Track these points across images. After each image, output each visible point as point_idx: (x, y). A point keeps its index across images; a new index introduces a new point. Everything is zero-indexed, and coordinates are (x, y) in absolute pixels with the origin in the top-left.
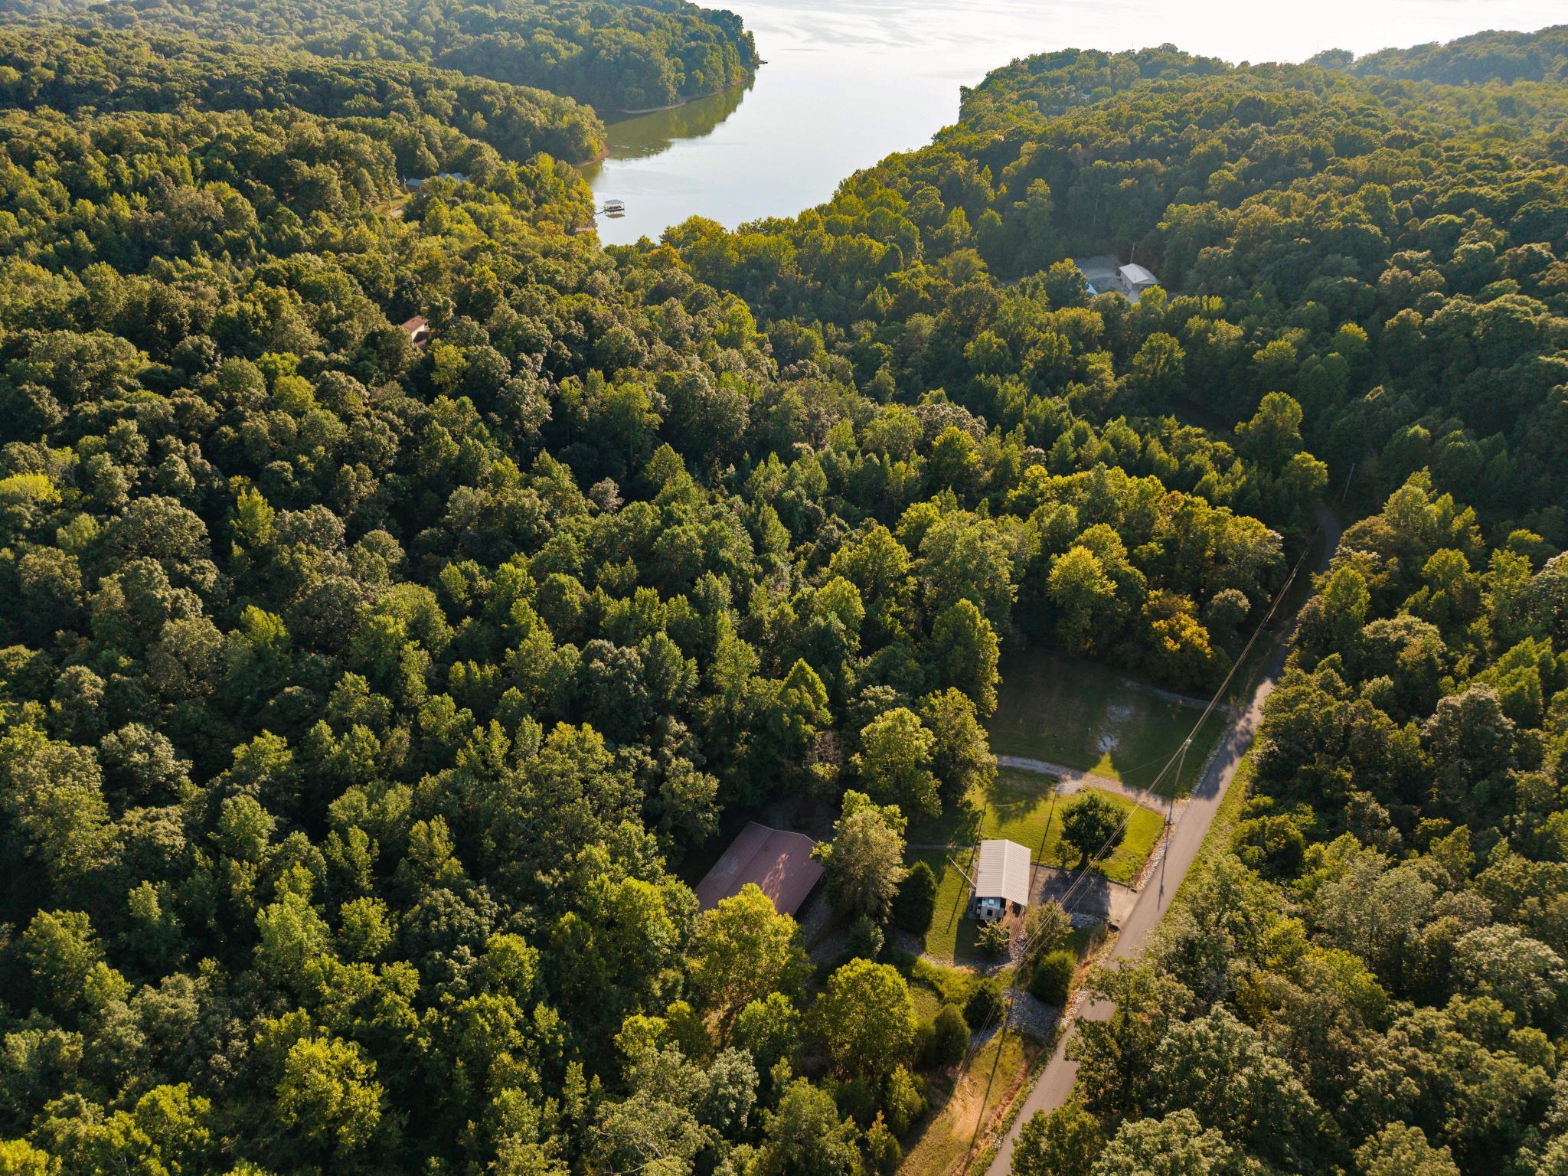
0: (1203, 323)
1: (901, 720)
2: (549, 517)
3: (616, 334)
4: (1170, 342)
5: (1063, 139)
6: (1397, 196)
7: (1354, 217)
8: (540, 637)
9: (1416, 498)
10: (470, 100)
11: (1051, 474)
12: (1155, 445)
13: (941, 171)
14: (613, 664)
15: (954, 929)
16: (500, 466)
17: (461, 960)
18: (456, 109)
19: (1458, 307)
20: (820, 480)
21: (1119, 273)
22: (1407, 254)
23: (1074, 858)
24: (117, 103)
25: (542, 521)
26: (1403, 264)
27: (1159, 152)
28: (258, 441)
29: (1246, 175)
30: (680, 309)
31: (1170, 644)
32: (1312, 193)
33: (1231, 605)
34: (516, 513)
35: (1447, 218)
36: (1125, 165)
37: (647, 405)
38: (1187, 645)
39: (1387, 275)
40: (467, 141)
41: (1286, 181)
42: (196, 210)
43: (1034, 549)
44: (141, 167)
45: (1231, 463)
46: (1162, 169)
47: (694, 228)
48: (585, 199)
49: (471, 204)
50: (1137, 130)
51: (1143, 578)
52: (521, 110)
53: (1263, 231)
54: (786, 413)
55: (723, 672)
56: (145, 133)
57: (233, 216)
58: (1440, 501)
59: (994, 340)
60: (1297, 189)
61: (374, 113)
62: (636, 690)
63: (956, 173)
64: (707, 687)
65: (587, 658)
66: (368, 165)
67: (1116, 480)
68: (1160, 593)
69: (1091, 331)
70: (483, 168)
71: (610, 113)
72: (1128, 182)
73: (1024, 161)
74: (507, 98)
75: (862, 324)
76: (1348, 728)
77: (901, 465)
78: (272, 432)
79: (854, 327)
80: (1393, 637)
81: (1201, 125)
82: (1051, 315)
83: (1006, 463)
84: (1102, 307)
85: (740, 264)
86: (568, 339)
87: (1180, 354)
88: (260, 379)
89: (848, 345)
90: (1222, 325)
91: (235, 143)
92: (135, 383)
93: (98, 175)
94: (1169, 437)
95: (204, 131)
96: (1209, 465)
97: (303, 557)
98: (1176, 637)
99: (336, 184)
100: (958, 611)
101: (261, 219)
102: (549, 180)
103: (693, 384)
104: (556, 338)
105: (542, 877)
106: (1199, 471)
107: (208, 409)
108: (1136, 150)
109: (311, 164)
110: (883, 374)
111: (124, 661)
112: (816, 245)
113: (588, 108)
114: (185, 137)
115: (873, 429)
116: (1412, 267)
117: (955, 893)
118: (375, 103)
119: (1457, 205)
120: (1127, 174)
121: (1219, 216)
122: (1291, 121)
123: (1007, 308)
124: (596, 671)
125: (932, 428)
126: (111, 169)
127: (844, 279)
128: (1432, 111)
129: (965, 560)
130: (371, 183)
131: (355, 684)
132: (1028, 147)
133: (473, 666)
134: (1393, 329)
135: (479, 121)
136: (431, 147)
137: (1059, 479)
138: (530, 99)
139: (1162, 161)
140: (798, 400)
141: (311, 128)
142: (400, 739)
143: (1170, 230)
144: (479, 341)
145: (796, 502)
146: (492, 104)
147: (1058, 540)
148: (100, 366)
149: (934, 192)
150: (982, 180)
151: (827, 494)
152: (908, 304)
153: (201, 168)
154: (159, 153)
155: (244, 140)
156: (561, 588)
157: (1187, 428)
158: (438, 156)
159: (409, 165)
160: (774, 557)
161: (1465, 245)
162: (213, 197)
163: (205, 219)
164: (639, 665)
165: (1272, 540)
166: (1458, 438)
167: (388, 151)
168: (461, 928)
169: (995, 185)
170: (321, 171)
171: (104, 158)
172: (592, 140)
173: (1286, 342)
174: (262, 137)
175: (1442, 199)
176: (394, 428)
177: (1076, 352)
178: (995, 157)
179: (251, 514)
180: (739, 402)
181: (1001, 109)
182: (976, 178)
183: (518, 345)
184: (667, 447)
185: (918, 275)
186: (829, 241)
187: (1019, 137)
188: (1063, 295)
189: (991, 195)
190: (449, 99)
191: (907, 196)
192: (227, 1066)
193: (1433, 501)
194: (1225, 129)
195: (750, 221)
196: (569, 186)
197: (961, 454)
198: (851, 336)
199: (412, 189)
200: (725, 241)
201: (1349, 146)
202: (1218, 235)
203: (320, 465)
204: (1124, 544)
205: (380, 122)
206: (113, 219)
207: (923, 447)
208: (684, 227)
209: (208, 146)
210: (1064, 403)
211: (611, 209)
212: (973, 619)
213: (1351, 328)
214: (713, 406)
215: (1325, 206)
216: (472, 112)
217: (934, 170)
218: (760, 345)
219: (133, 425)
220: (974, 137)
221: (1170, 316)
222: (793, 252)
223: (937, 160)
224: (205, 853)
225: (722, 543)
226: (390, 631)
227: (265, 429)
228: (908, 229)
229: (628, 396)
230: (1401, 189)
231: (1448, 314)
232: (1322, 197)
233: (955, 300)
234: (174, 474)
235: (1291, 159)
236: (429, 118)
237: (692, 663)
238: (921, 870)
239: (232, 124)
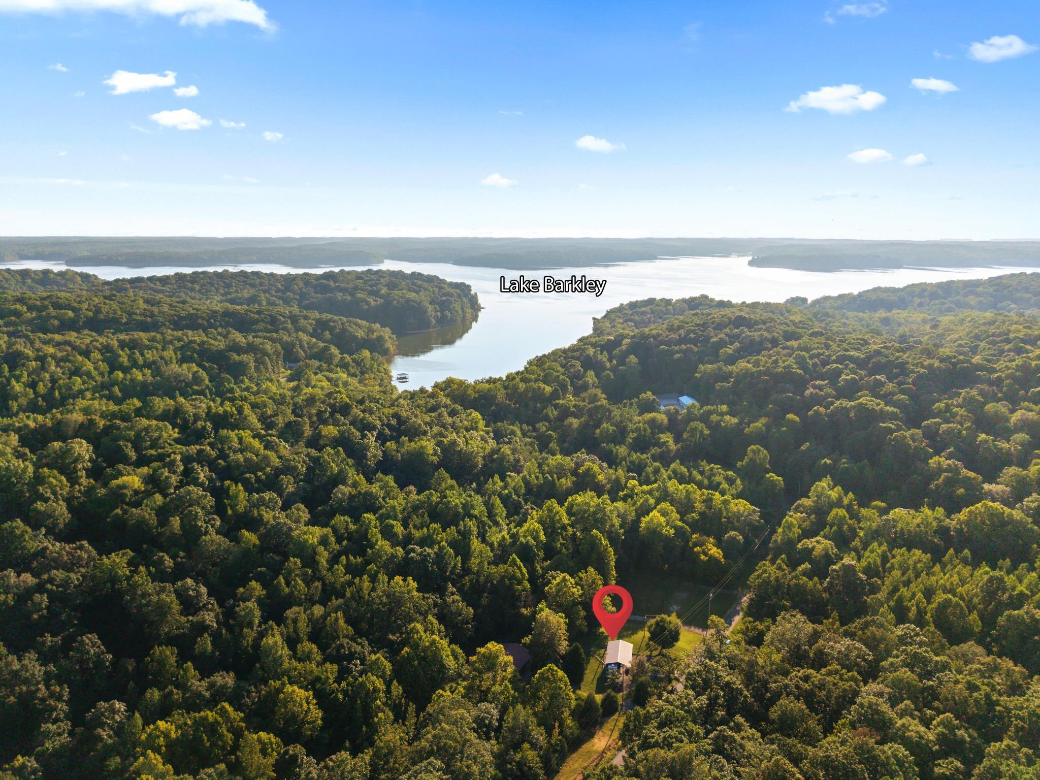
0: (719, 418)
1: (564, 579)
2: (384, 498)
3: (414, 422)
4: (700, 426)
5: (644, 337)
6: (811, 358)
7: (789, 366)
8: (383, 545)
9: (823, 488)
10: (322, 325)
11: (641, 485)
12: (695, 473)
13: (581, 355)
14: (420, 554)
15: (595, 682)
16: (357, 478)
17: (356, 665)
18: (313, 329)
19: (841, 404)
20: (521, 486)
21: (679, 401)
22: (818, 383)
23: (656, 649)
24: (128, 327)
25: (380, 499)
26: (815, 387)
27: (695, 342)
28: (238, 465)
29: (738, 350)
30: (445, 414)
31: (703, 557)
32: (770, 356)
33: (733, 539)
34: (368, 494)
35: (835, 365)
36: (677, 348)
37: (431, 452)
38: (712, 559)
39: (807, 392)
40: (322, 345)
41: (759, 353)
42: (177, 376)
43: (632, 516)
44: (147, 356)
45: (735, 480)
46: (696, 349)
47: (449, 382)
48: (387, 372)
49: (328, 374)
50: (682, 332)
51: (689, 529)
52: (351, 330)
53: (747, 374)
54: (503, 458)
55: (474, 563)
56: (149, 341)
57: (196, 379)
58: (835, 489)
59: (610, 427)
60: (764, 356)
61: (270, 331)
62: (432, 567)
63: (588, 356)
64: (466, 570)
65: (407, 553)
66: (268, 356)
67: (673, 485)
68: (697, 536)
69: (662, 424)
70: (332, 356)
71: (399, 331)
72: (678, 355)
73: (624, 347)
74: (343, 324)
75: (541, 424)
76: (789, 585)
77: (563, 480)
78: (245, 461)
79: (537, 426)
80: (810, 546)
81: (714, 329)
82: (640, 418)
83: (617, 480)
84: (667, 413)
85: (475, 398)
86: (389, 426)
87: (706, 432)
88: (236, 440)
89: (534, 434)
90: (727, 418)
91: (199, 345)
92: (172, 442)
93: (124, 359)
94: (704, 470)
95: (180, 339)
96: (723, 482)
97: (264, 513)
98: (706, 554)
99: (252, 365)
100: (592, 536)
101: (210, 381)
102: (368, 363)
103: (454, 443)
104: (382, 425)
105: (391, 637)
106: (719, 484)
107: (212, 452)
108: (682, 341)
109: (239, 355)
110: (553, 445)
111: (182, 554)
112: (516, 388)
113: (387, 329)
114: (171, 342)
115: (548, 466)
116: (820, 388)
117: (595, 668)
118: (270, 327)
119: (840, 360)
120: (677, 352)
121: (725, 369)
122: (762, 326)
123: (616, 412)
124: (412, 558)
125: (578, 465)
126: (131, 358)
127: (531, 403)
128: (844, 323)
129: (595, 513)
130: (269, 365)
131: (295, 563)
132: (626, 341)
133: (351, 558)
134: (812, 416)
135: (327, 335)
136: (302, 347)
137: (645, 487)
138: (356, 324)
139: (696, 346)
140: (509, 452)
141: (239, 337)
142: (317, 587)
143: (701, 377)
144: (344, 424)
145: (509, 496)
146: (335, 327)
147: (645, 510)
148: (156, 434)
149: (578, 364)
150: (604, 357)
151: (524, 495)
152: (565, 413)
153: (179, 356)
154: (157, 349)
155: (203, 343)
156: (392, 526)
157: (712, 465)
158: (305, 352)
159: (289, 355)
160: (499, 519)
161: (844, 376)
162: (187, 370)
163: (181, 381)
164: (433, 555)
165: (754, 511)
166: (844, 463)
167: (279, 348)
168: (355, 652)
169: (610, 360)
170: (244, 358)
171: (128, 352)
172: (390, 345)
173: (759, 424)
174: (212, 341)
175: (834, 357)
176: (304, 462)
177: (653, 433)
178: (609, 347)
179: (236, 496)
180: (478, 453)
181: (614, 326)
182: (600, 357)
183: (365, 427)
184: (442, 471)
185: (569, 400)
186: (522, 386)
187: (622, 337)
188: (647, 407)
189: (608, 365)
190: (311, 324)
191: (563, 366)
192: (250, 703)
193: (832, 489)
194: (727, 330)
195: (480, 379)
196: (379, 365)
197: (594, 476)
198: (535, 430)
199: (290, 369)
200: (468, 386)
201: (789, 336)
202: (725, 377)
203: (267, 476)
204: (678, 512)
205: (275, 335)
206: (132, 380)
207: (574, 472)
208: (444, 382)
209: (182, 347)
210: (649, 455)
211: (401, 378)
212: (600, 540)
213: (791, 416)
214: (465, 454)
215: (776, 362)
216: (323, 331)
217: (577, 354)
218: (488, 433)
219: (179, 457)
220: (597, 339)
221: (702, 415)
222: (503, 391)
223: (578, 350)
224: (227, 631)
225: (473, 507)
226: (310, 542)
227: (242, 460)
228: (564, 380)
229: (422, 447)
230: (814, 354)
231: (837, 407)
232: (774, 358)
233: (589, 410)
234: (198, 478)
235: (761, 342)
236: (301, 333)
237: (459, 558)
238: (576, 646)
239: (197, 337)
